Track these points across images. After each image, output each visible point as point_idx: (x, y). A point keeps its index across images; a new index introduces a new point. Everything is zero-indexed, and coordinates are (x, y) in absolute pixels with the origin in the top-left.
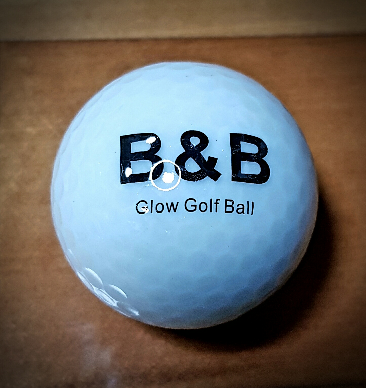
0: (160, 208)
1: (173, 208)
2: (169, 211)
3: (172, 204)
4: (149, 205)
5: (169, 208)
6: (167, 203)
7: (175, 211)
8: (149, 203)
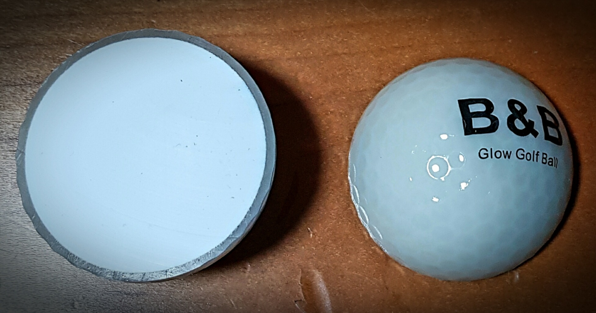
0: (498, 155)
1: (508, 155)
2: (505, 157)
3: (507, 152)
4: (489, 153)
5: (505, 154)
6: (503, 151)
7: (509, 157)
8: (489, 150)
